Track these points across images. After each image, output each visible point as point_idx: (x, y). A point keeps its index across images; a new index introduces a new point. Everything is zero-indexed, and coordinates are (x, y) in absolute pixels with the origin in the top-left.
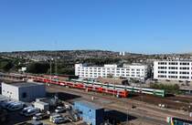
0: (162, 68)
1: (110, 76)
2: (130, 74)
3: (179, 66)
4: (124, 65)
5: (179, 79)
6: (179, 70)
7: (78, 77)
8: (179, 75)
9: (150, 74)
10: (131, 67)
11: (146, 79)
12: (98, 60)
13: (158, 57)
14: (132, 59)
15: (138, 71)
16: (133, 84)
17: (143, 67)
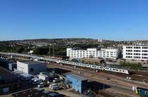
0: (129, 51)
1: (91, 57)
2: (106, 55)
3: (141, 49)
4: (102, 49)
5: (141, 59)
6: (141, 53)
7: (69, 57)
8: (141, 56)
9: (120, 56)
10: (107, 50)
11: (117, 59)
12: (82, 45)
13: (126, 43)
14: (107, 44)
15: (111, 53)
16: (108, 63)
17: (115, 50)
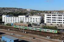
0: (49, 18)
1: (22, 22)
2: (32, 21)
3: (57, 17)
4: (29, 16)
5: (57, 23)
7: (4, 23)
9: (42, 21)
10: (33, 17)
11: (40, 23)
12: (15, 13)
13: (47, 12)
14: (33, 13)
15: (36, 19)
16: (34, 26)
17: (39, 17)
